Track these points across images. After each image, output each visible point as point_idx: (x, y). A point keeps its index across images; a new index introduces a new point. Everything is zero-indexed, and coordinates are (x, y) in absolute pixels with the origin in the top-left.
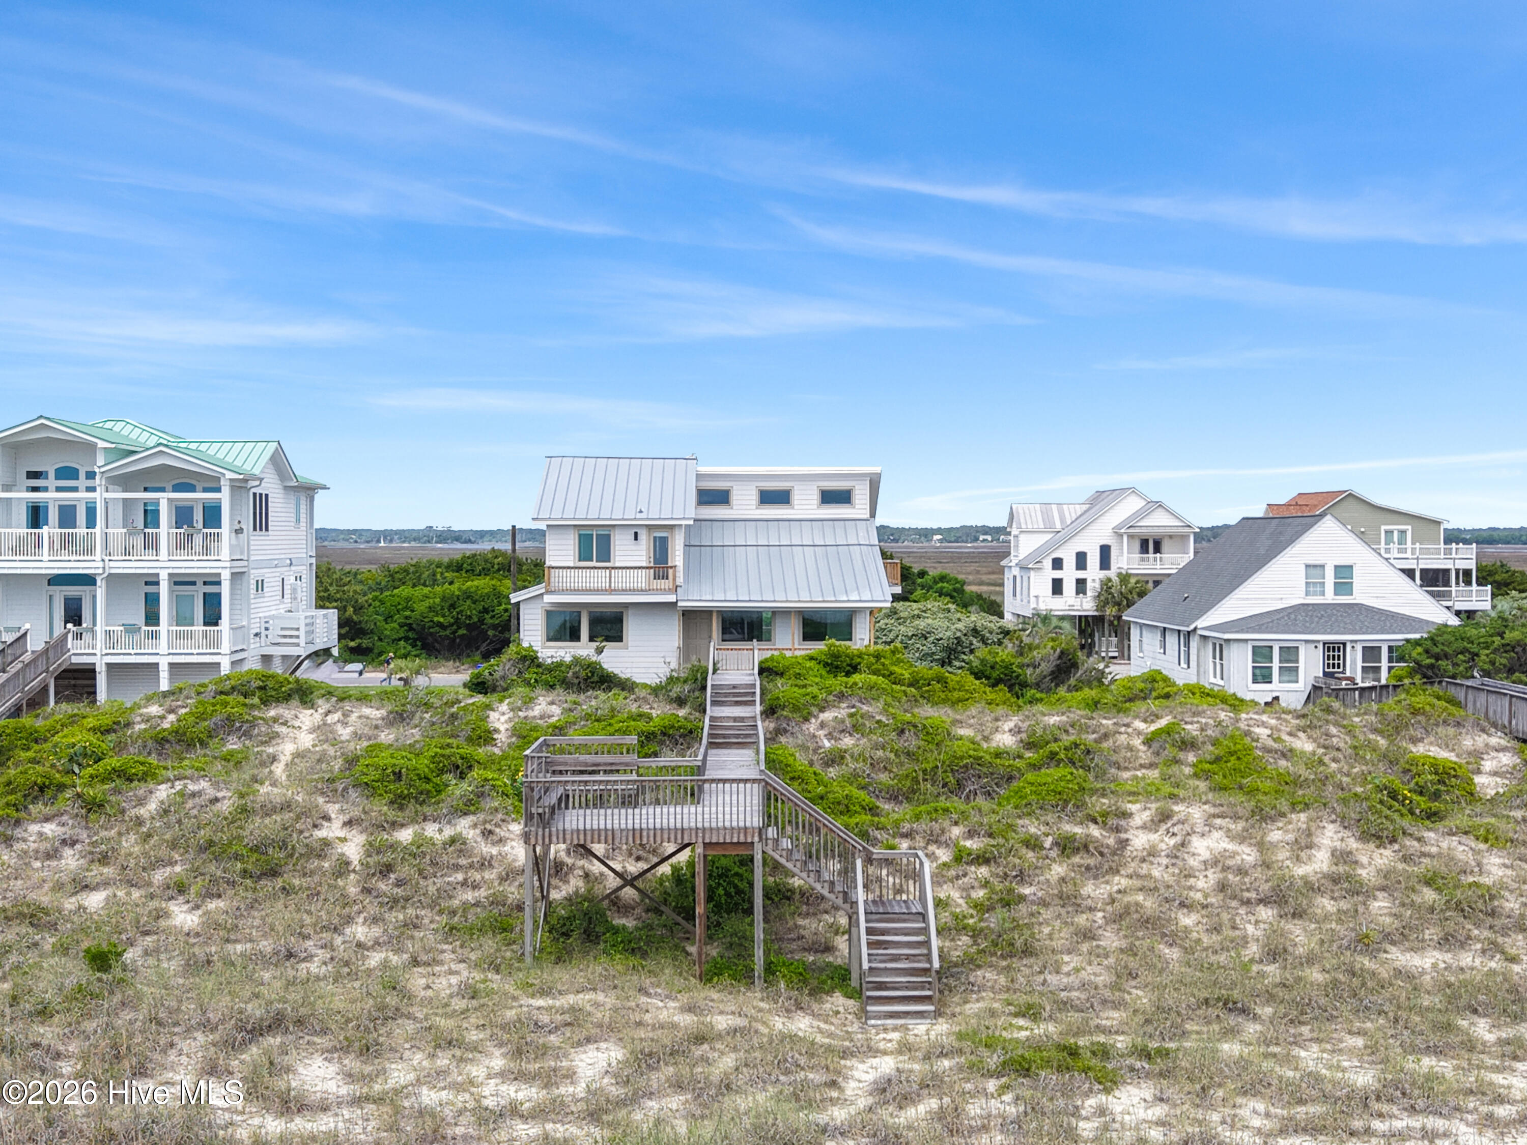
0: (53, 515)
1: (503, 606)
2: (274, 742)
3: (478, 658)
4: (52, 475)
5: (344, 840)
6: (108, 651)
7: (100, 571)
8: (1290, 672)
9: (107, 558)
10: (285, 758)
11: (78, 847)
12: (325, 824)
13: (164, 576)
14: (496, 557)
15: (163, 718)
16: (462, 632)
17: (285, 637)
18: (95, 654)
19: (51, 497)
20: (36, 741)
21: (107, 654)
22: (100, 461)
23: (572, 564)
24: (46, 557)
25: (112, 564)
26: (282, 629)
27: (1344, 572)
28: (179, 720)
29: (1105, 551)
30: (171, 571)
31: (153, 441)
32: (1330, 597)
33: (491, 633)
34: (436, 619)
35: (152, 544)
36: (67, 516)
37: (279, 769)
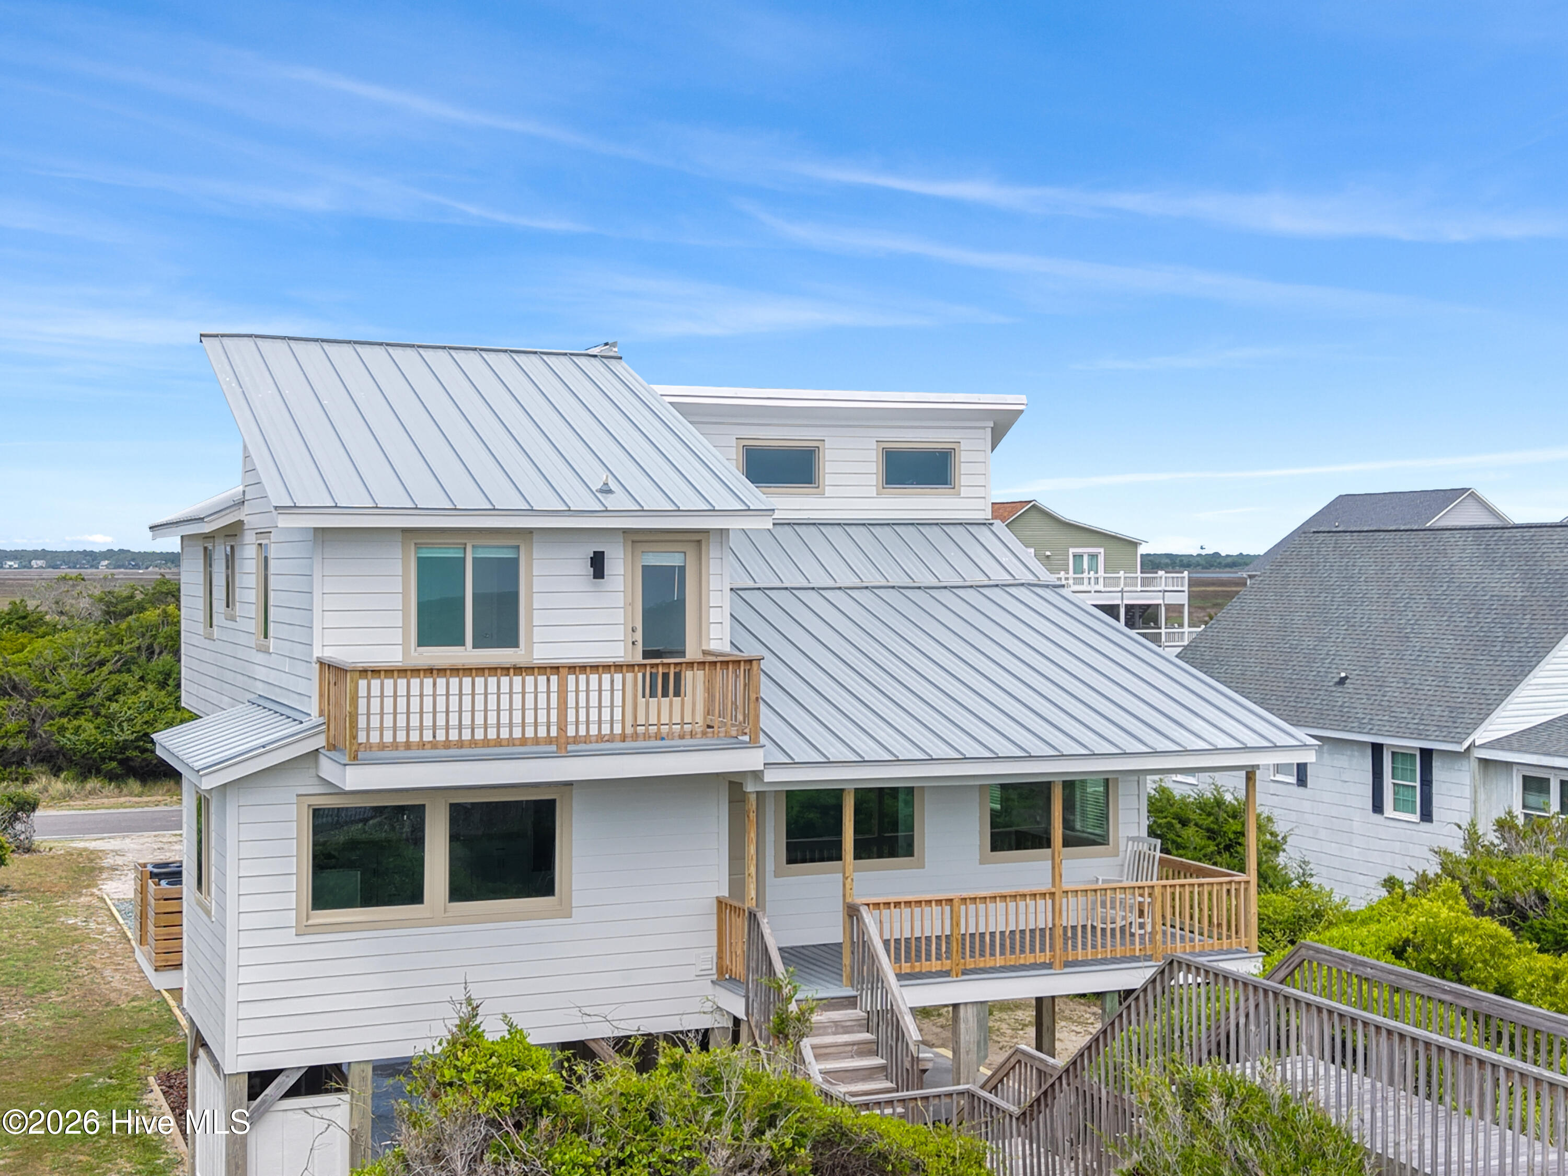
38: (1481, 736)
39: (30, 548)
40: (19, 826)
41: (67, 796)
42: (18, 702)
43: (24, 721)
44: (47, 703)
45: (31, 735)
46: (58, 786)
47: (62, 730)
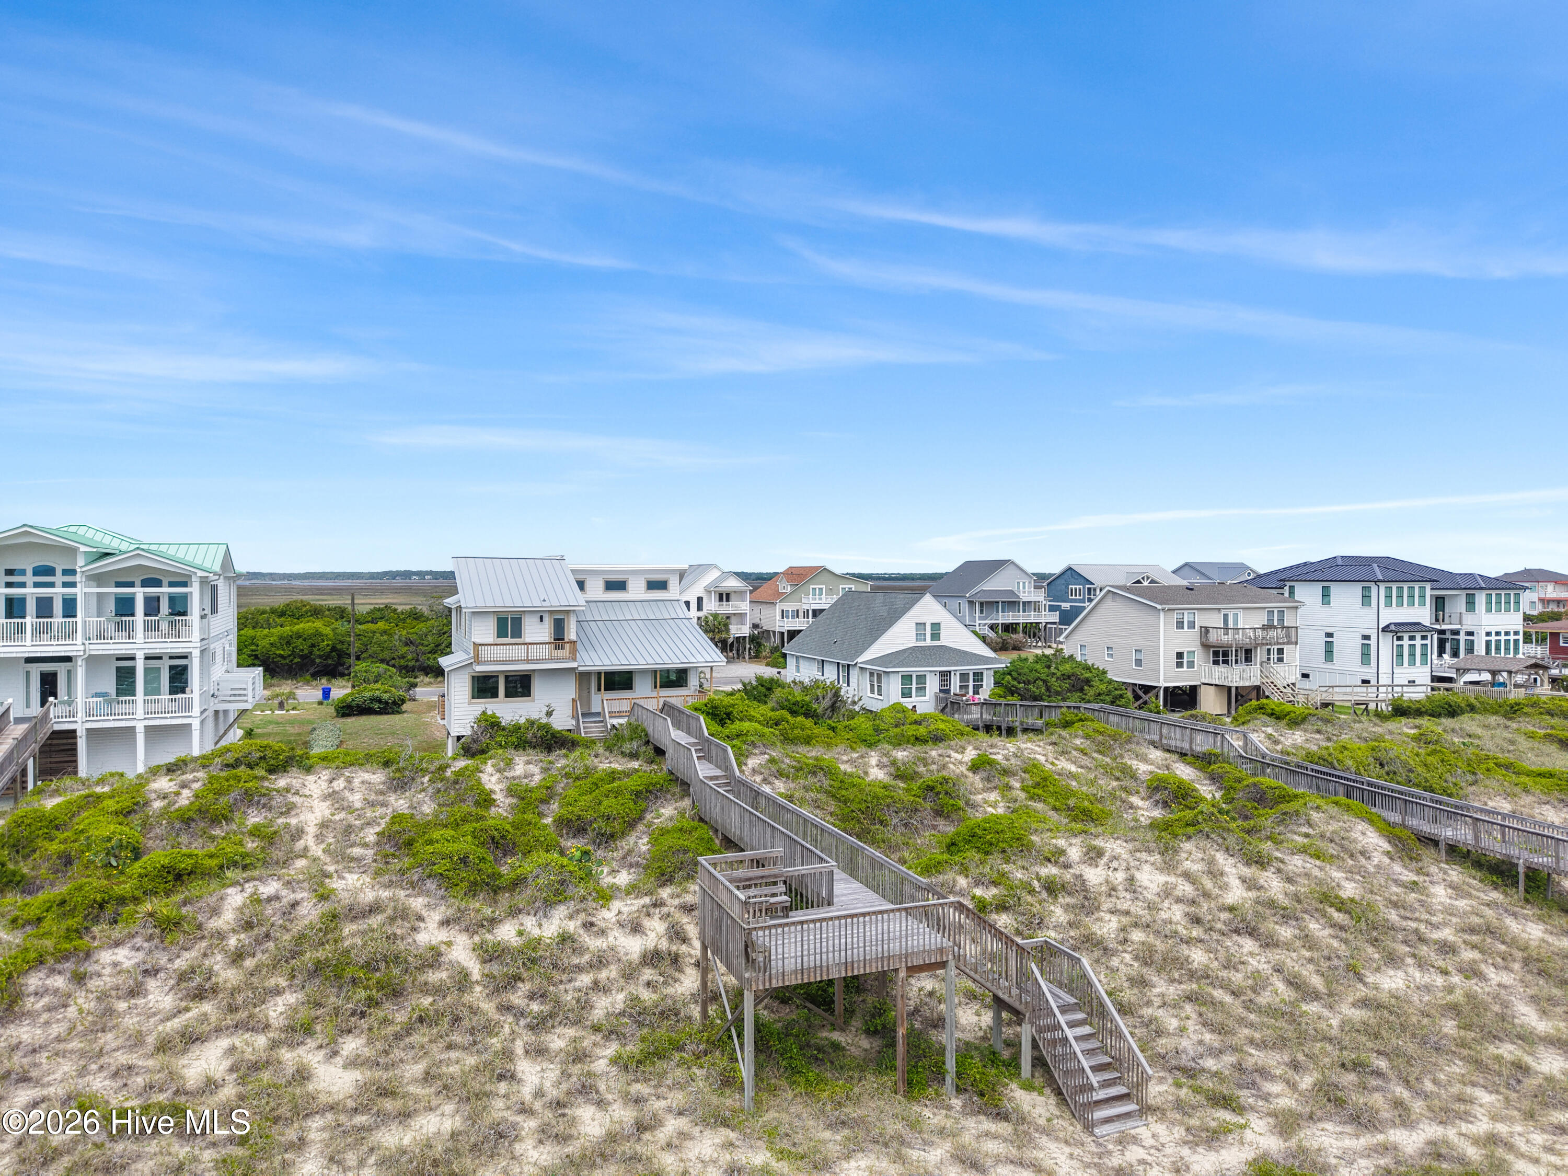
0: (31, 607)
1: (326, 643)
2: (293, 813)
3: (308, 677)
4: (30, 572)
5: (449, 944)
6: (88, 719)
7: (82, 653)
8: (921, 690)
9: (87, 642)
10: (311, 830)
11: (162, 975)
12: (422, 925)
13: (140, 656)
14: (305, 606)
15: (178, 794)
16: (296, 660)
17: (235, 695)
18: (76, 722)
19: (30, 592)
20: (57, 828)
21: (87, 721)
22: (81, 561)
23: (491, 641)
24: (28, 642)
25: (92, 647)
26: (232, 689)
27: (936, 626)
28: (197, 796)
29: (700, 600)
30: (146, 651)
31: (133, 547)
32: (929, 642)
33: (318, 661)
34: (277, 652)
35: (129, 631)
36: (44, 608)
37: (309, 840)
38: (860, 660)
39: (424, 569)
40: (411, 692)
41: (430, 683)
42: (413, 648)
43: (415, 655)
44: (423, 648)
45: (417, 660)
46: (427, 680)
47: (429, 659)
